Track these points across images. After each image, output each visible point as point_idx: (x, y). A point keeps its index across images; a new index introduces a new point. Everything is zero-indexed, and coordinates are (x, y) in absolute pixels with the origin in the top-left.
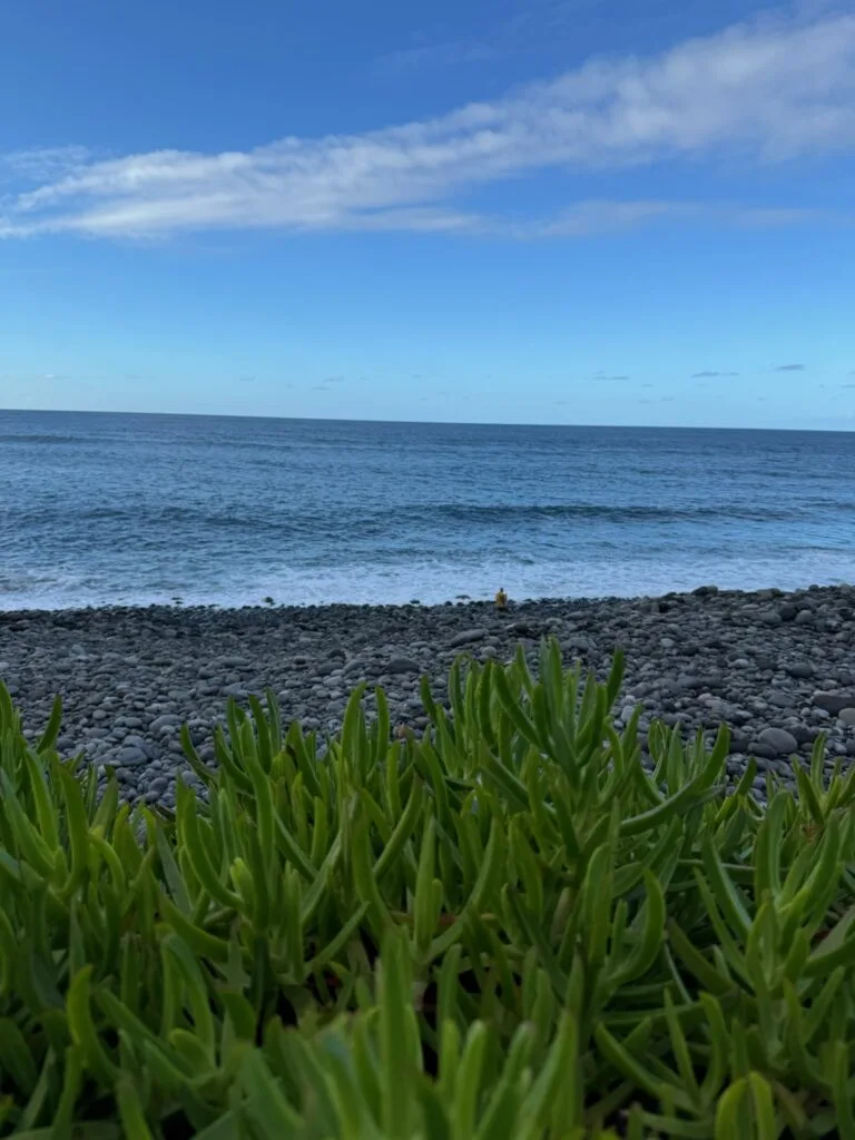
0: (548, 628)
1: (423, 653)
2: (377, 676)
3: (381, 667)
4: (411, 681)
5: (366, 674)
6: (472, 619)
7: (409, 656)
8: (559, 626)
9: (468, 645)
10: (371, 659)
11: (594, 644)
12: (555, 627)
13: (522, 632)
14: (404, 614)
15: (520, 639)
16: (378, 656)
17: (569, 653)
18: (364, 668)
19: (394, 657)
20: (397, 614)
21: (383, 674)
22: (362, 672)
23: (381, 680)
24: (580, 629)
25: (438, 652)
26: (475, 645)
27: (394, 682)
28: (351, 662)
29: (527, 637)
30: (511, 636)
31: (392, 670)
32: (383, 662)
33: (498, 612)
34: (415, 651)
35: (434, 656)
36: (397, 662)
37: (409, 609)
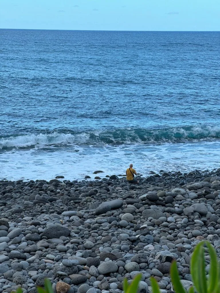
0: (174, 196)
1: (73, 220)
2: (36, 241)
3: (39, 233)
4: (65, 244)
5: (27, 240)
6: (108, 190)
7: (61, 223)
8: (183, 195)
9: (109, 212)
10: (30, 227)
11: (211, 209)
12: (179, 196)
13: (153, 200)
14: (52, 187)
15: (152, 206)
16: (36, 224)
17: (192, 217)
18: (25, 235)
19: (49, 224)
20: (47, 188)
21: (41, 239)
22: (24, 238)
23: (39, 244)
24: (199, 196)
25: (85, 219)
26: (115, 212)
27: (51, 245)
28: (14, 230)
29: (157, 204)
30: (144, 204)
31: (48, 235)
32: (40, 229)
33: (128, 184)
34: (67, 218)
35: (82, 223)
36: (52, 228)
37: (55, 183)
